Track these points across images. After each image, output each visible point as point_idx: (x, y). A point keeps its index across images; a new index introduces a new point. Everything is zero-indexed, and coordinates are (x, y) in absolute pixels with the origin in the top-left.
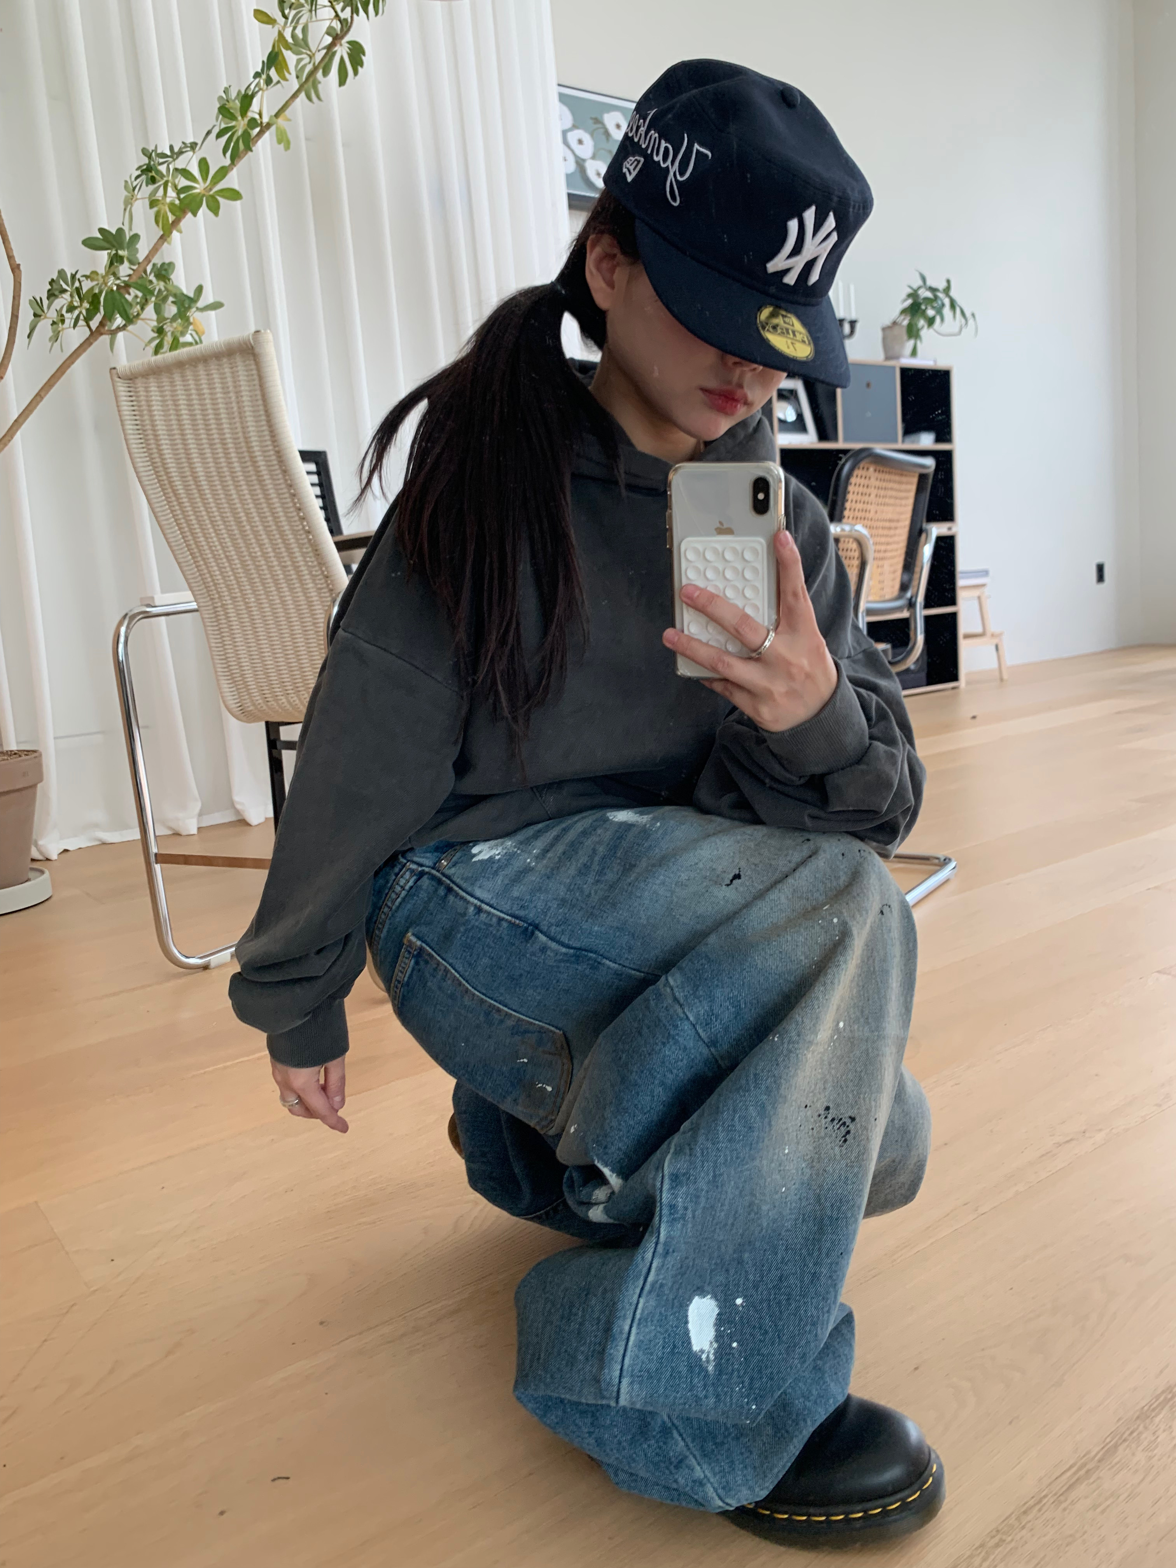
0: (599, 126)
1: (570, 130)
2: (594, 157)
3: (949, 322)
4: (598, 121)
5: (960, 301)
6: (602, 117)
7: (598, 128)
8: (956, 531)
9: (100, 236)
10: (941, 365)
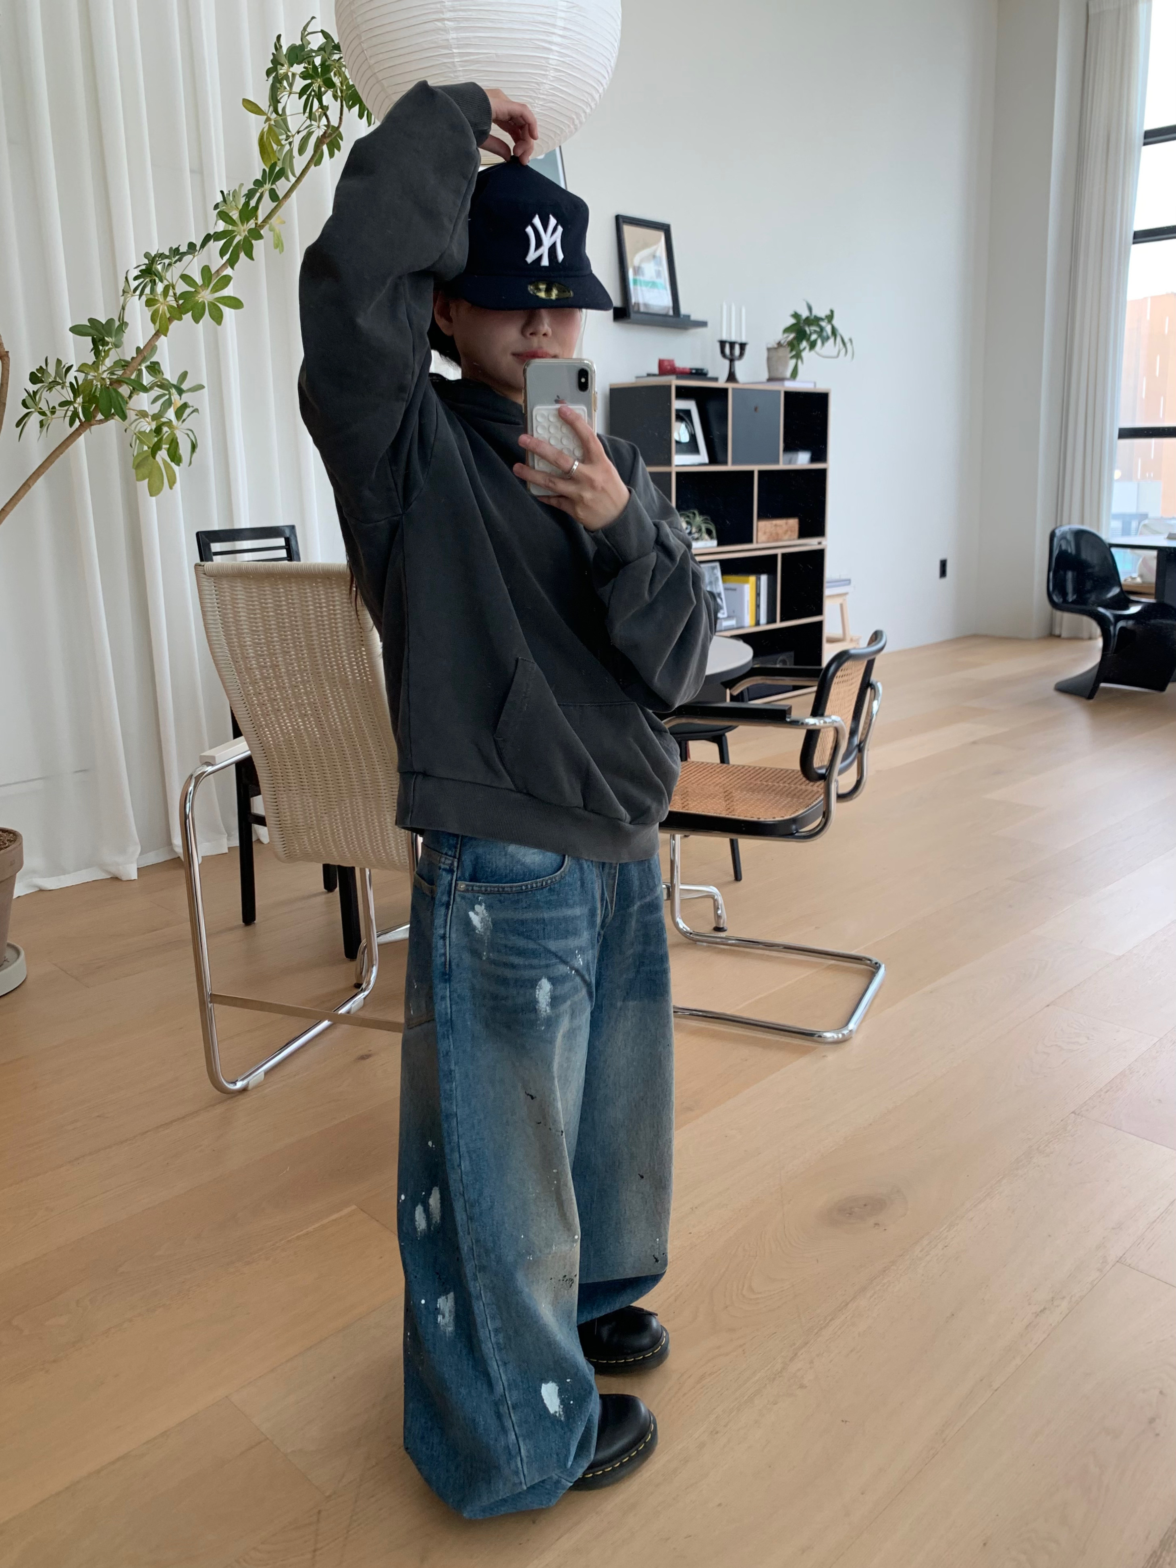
3: (830, 346)
5: (840, 329)
8: (826, 545)
9: (89, 324)
10: (820, 388)
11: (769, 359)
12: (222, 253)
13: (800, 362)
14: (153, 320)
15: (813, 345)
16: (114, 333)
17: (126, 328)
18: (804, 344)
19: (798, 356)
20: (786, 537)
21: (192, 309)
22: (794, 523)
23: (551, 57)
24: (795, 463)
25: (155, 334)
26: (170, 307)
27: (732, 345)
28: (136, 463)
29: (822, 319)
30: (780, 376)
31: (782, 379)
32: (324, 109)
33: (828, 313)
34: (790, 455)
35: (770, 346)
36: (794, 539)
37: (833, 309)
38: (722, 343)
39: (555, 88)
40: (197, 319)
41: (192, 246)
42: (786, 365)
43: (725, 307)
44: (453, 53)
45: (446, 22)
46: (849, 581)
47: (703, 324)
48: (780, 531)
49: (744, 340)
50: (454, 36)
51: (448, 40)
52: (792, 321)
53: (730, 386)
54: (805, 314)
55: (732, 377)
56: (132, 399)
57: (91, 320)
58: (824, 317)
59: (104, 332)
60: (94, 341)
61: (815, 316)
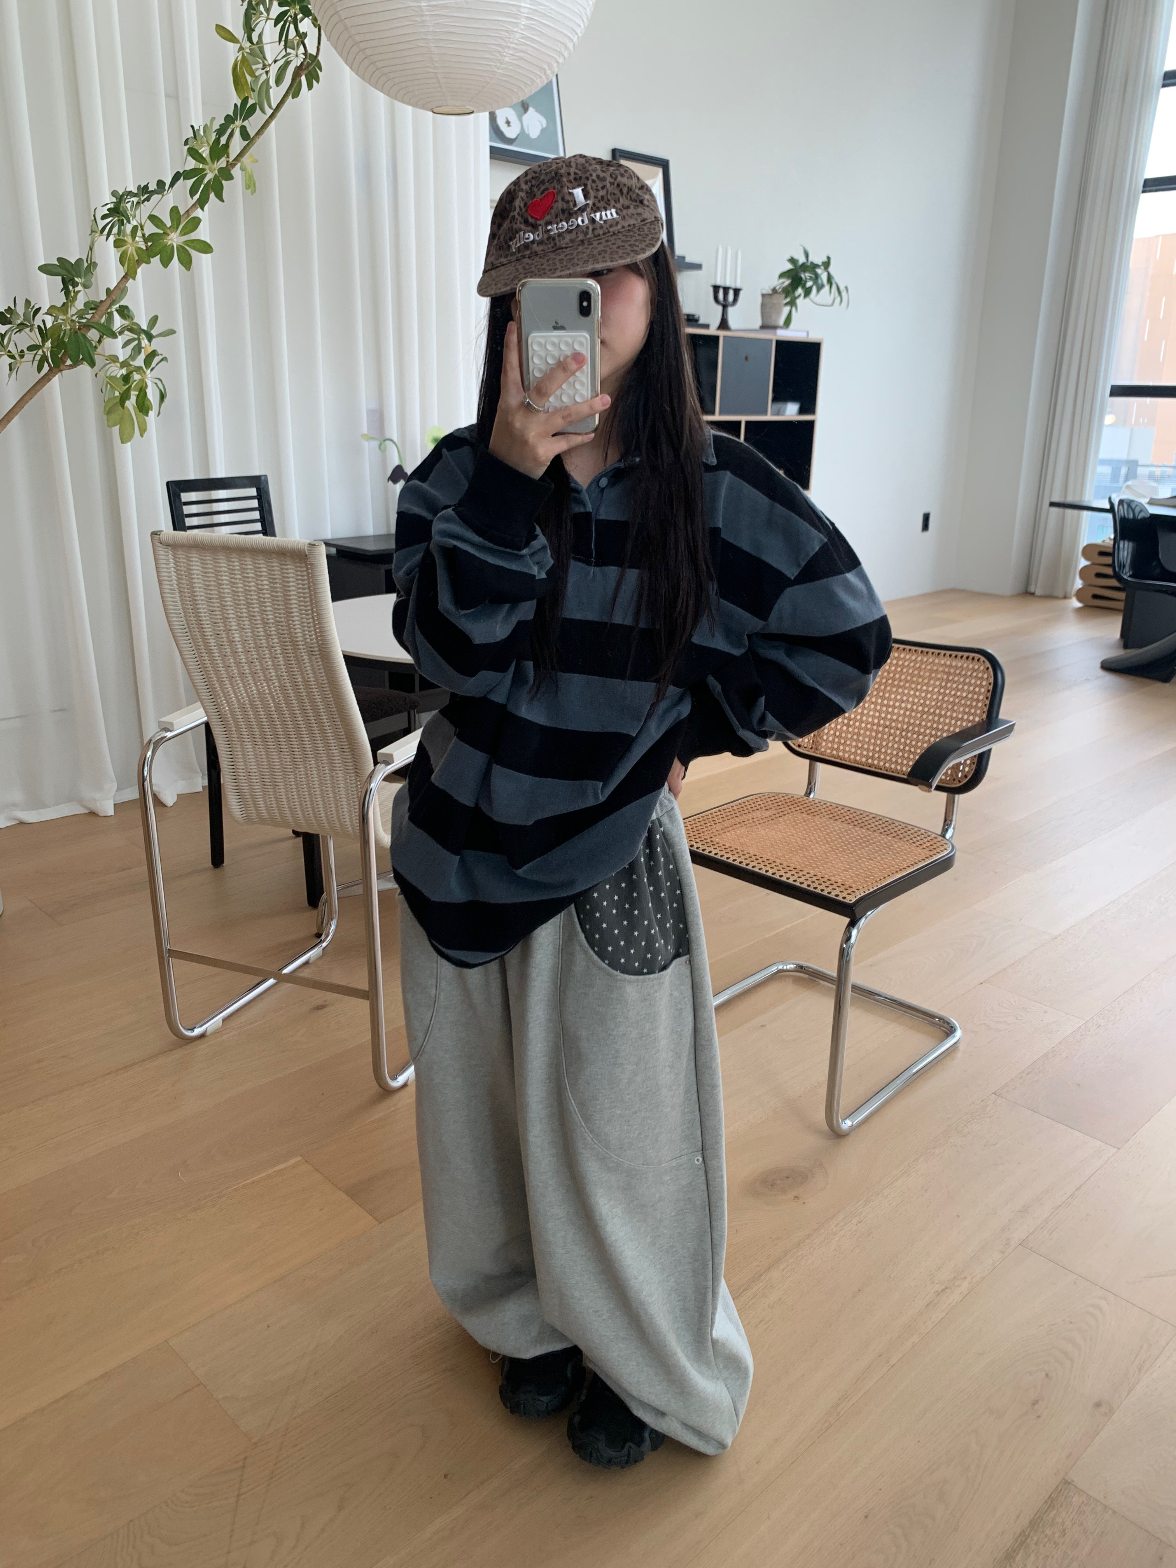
3: (825, 293)
5: (836, 276)
9: (58, 264)
10: (813, 337)
11: (763, 306)
12: (192, 193)
13: (794, 309)
14: (122, 262)
15: (807, 292)
16: (83, 273)
17: (94, 269)
18: (800, 291)
19: (792, 303)
21: (160, 252)
24: (783, 414)
25: (124, 277)
26: (139, 249)
27: (726, 290)
28: (107, 409)
29: (817, 266)
30: (772, 323)
31: (775, 327)
32: (302, 36)
33: (825, 259)
34: (778, 406)
35: (765, 292)
37: (830, 255)
38: (716, 288)
39: (526, 37)
40: (166, 263)
41: (161, 184)
42: (779, 313)
43: (720, 251)
47: (698, 267)
49: (738, 286)
52: (790, 266)
53: (722, 334)
54: (802, 260)
55: (724, 325)
56: (101, 344)
57: (59, 259)
58: (820, 263)
59: (73, 273)
60: (64, 281)
61: (812, 263)
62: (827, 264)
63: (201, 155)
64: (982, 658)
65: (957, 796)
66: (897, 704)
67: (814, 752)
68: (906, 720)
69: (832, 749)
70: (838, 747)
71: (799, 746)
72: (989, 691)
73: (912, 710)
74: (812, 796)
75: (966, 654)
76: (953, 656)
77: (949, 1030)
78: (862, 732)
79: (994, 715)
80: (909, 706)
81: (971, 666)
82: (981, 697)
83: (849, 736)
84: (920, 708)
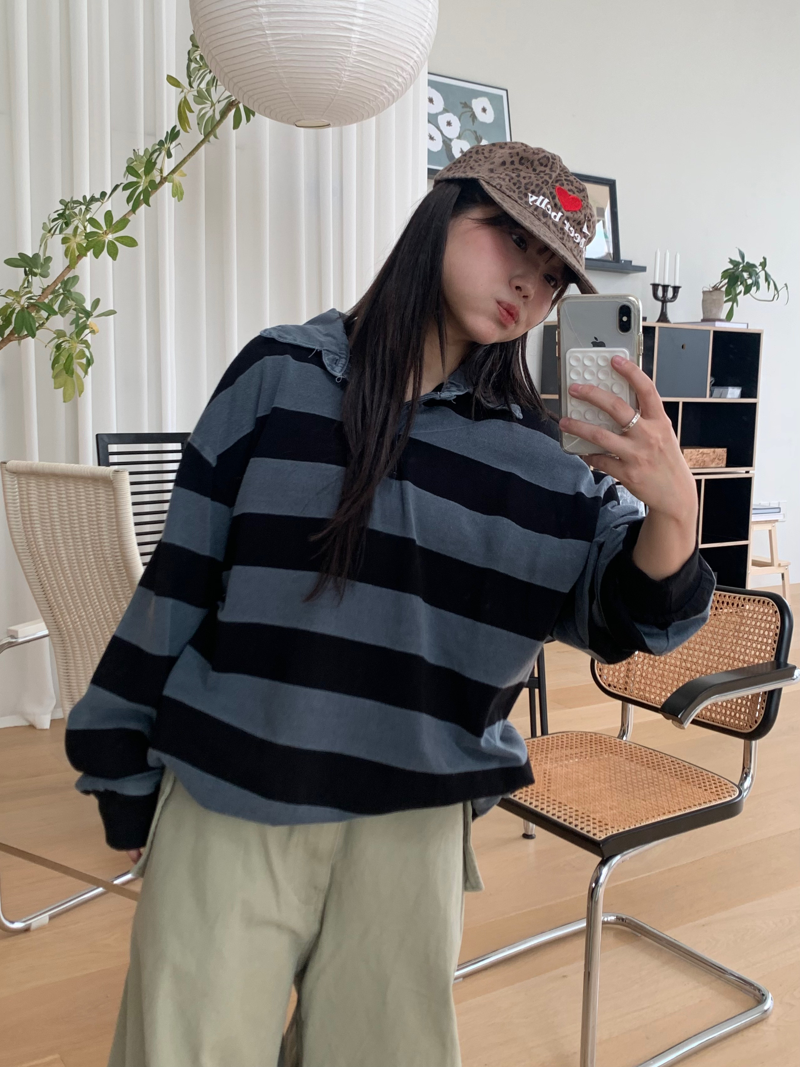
0: (468, 109)
1: (441, 113)
2: (459, 137)
3: (764, 291)
4: (467, 106)
5: (773, 276)
6: (471, 103)
7: (466, 112)
8: (754, 474)
9: (19, 258)
10: (753, 328)
11: (703, 301)
12: (128, 201)
13: (735, 304)
14: (66, 255)
15: (747, 290)
16: (39, 265)
17: (49, 262)
18: (741, 288)
19: (734, 300)
20: (713, 465)
21: (95, 247)
22: (722, 452)
23: (353, 36)
24: (725, 397)
25: (68, 267)
26: (79, 245)
27: (665, 288)
29: (754, 266)
30: (711, 317)
31: (714, 320)
33: (762, 260)
34: (717, 390)
35: (705, 289)
36: (721, 467)
37: (765, 256)
38: (655, 287)
39: (360, 61)
40: (97, 255)
41: (103, 194)
42: (720, 307)
43: (659, 254)
44: (266, 34)
45: (260, 8)
46: (779, 509)
47: (643, 269)
48: (707, 459)
49: (677, 284)
50: (266, 19)
51: (261, 23)
52: (729, 266)
53: (658, 325)
54: (739, 260)
55: (663, 318)
56: (49, 321)
57: (20, 254)
58: (757, 264)
59: (32, 265)
60: (25, 271)
61: (747, 263)
62: (764, 264)
63: (137, 172)
64: (772, 602)
65: (754, 742)
66: (697, 647)
67: (623, 692)
68: (705, 663)
69: (639, 689)
70: (645, 688)
71: (609, 685)
72: (776, 635)
73: (711, 654)
74: (624, 738)
75: (758, 598)
76: (747, 599)
77: (760, 998)
78: (666, 673)
79: (782, 660)
80: (708, 649)
81: (761, 610)
82: (770, 641)
83: (655, 677)
84: (717, 651)
